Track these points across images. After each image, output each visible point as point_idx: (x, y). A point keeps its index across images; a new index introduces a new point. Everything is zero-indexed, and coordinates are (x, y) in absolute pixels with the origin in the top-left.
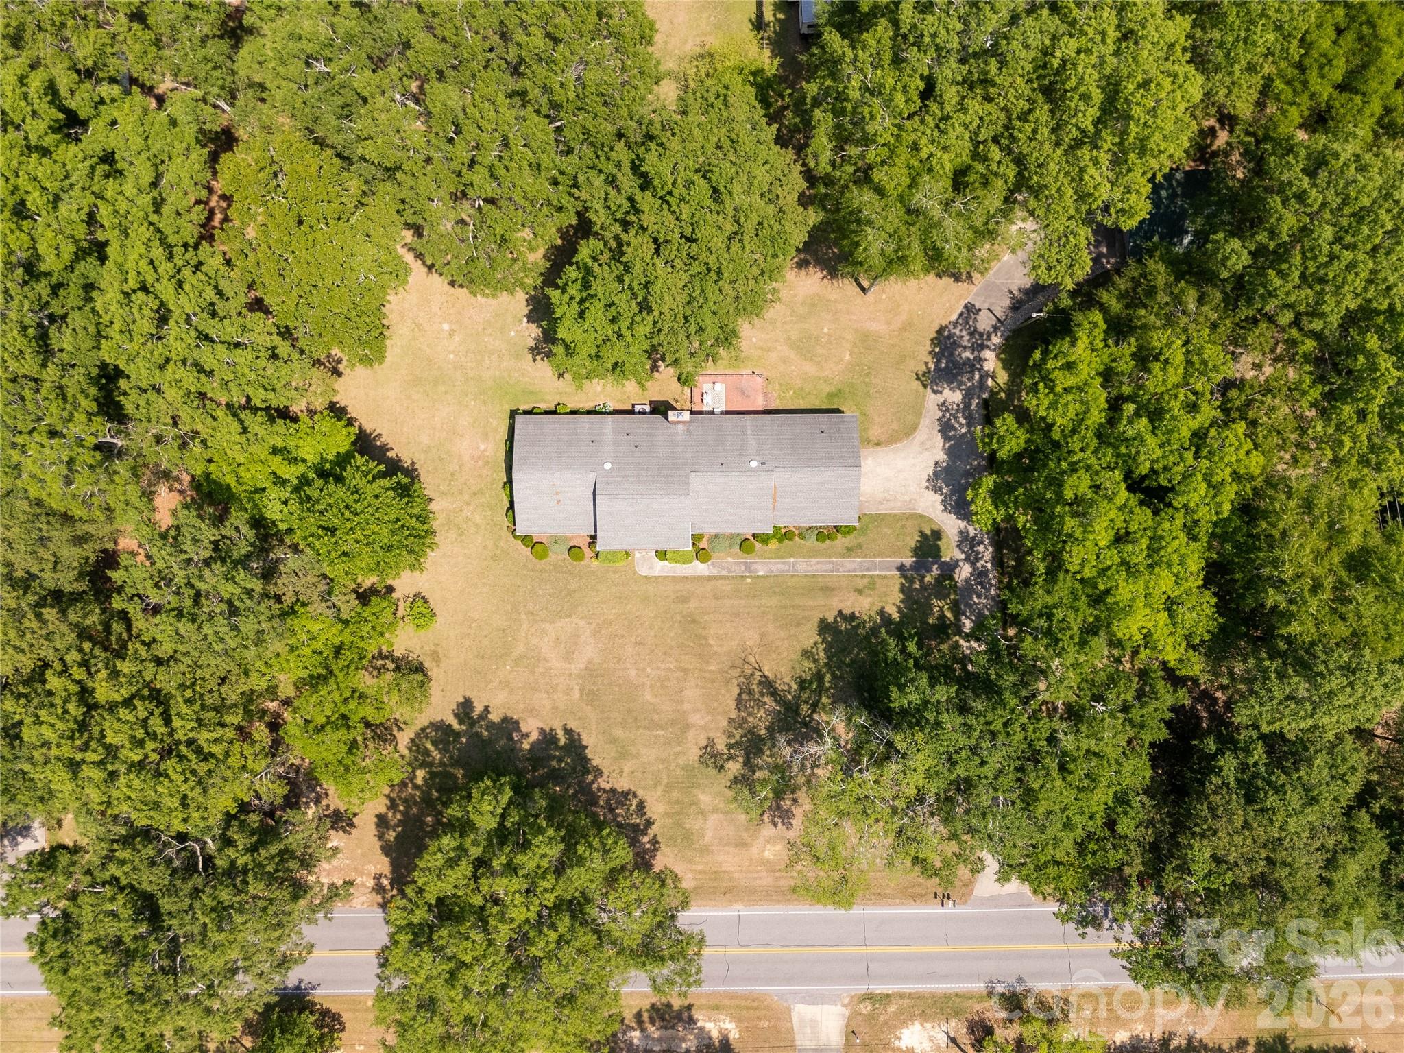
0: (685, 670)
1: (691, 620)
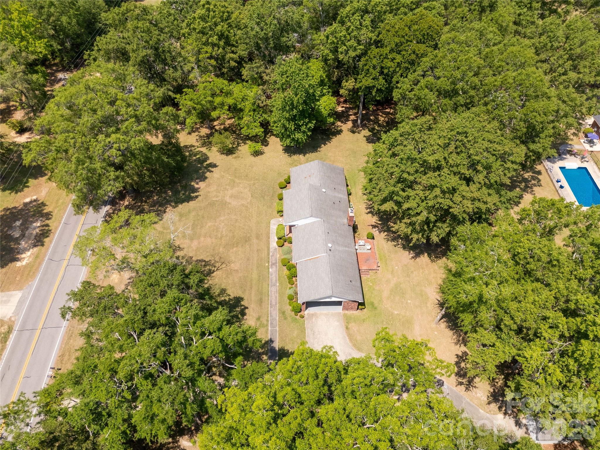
0: (221, 239)
1: (247, 240)
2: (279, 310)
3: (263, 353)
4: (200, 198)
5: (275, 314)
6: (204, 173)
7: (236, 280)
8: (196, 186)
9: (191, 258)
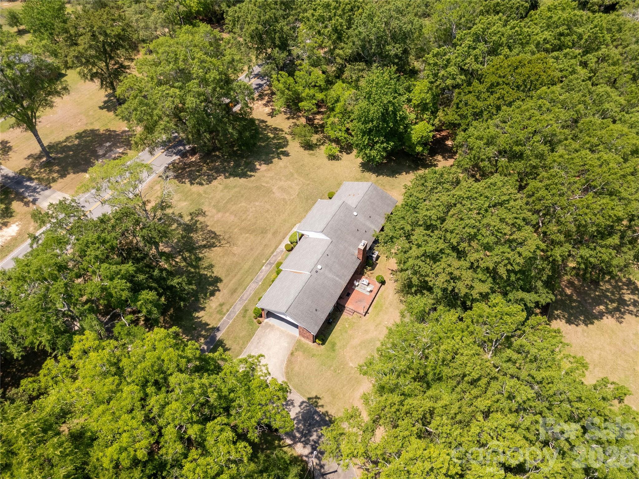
0: (243, 221)
1: (264, 231)
2: (245, 306)
3: (203, 336)
4: (253, 178)
5: (238, 308)
6: (273, 158)
7: (228, 262)
8: (258, 167)
9: (207, 226)
